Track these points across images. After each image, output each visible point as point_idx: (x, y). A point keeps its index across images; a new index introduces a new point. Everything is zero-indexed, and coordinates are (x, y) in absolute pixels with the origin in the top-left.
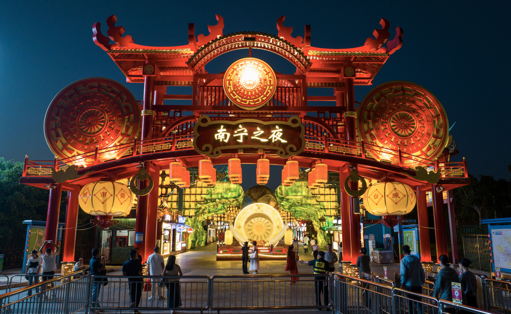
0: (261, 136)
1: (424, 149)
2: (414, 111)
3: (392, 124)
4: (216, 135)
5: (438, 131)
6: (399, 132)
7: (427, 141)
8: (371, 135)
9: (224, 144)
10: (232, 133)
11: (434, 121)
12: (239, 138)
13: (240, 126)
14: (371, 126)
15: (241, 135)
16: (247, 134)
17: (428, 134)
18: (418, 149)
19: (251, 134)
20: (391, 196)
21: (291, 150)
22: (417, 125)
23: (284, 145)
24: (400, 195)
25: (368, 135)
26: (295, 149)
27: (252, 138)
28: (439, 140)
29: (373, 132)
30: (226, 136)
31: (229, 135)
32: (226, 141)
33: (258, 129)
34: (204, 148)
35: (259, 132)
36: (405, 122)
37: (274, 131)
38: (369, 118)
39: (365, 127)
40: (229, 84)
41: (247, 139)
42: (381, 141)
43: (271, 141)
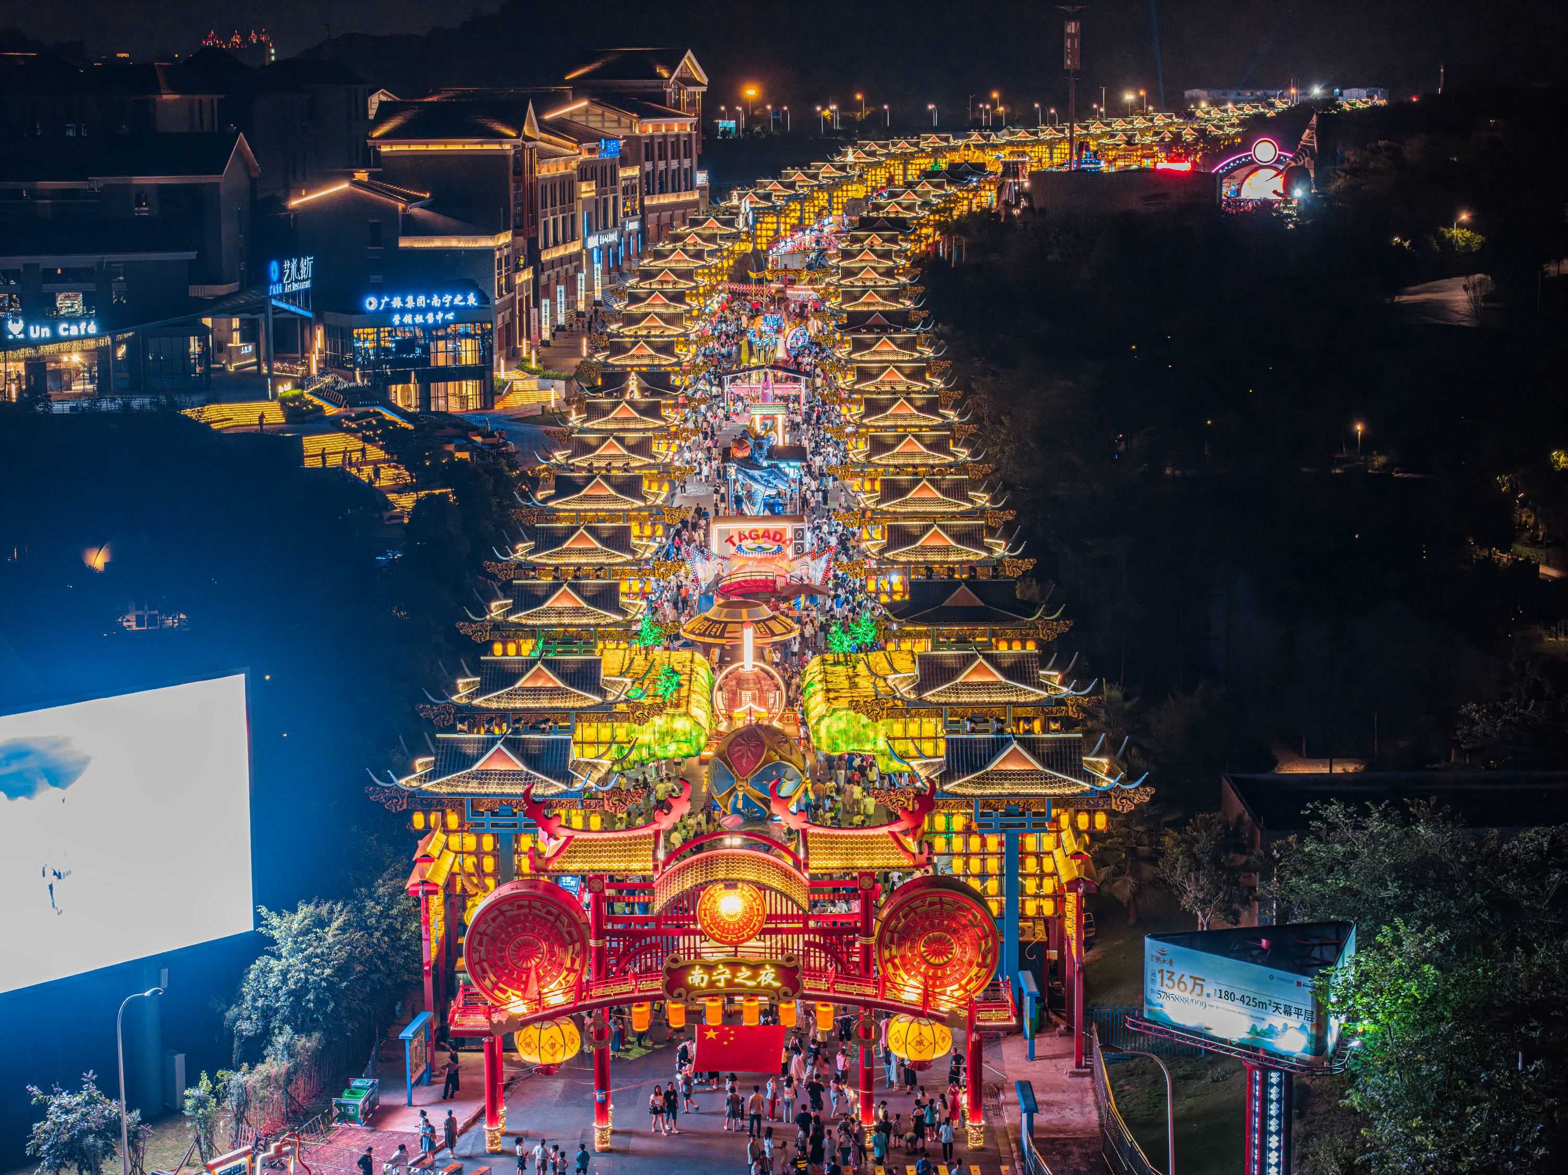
0: (747, 979)
1: (963, 982)
2: (956, 932)
3: (923, 949)
4: (690, 978)
5: (984, 958)
6: (932, 961)
7: (968, 972)
8: (895, 967)
9: (700, 988)
10: (711, 975)
11: (980, 945)
12: (719, 981)
13: (721, 966)
14: (894, 952)
15: (722, 977)
16: (729, 976)
17: (970, 963)
18: (958, 981)
19: (734, 975)
20: (914, 1043)
21: (786, 994)
22: (957, 950)
23: (776, 990)
24: (926, 1043)
25: (889, 965)
26: (790, 992)
27: (736, 980)
28: (984, 970)
29: (897, 961)
30: (702, 979)
31: (706, 977)
32: (703, 985)
33: (743, 969)
34: (676, 993)
35: (745, 972)
36: (940, 947)
37: (763, 972)
38: (892, 942)
39: (887, 954)
40: (705, 916)
41: (729, 983)
42: (908, 972)
43: (759, 983)
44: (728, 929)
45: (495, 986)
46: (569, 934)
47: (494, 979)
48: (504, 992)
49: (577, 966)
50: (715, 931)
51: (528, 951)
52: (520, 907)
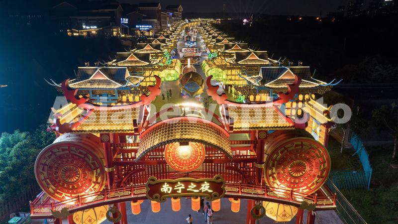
0: (194, 189)
1: (309, 185)
2: (308, 160)
3: (289, 169)
4: (162, 189)
5: (322, 173)
6: (294, 175)
7: (313, 180)
8: (274, 178)
9: (167, 194)
10: (173, 187)
11: (321, 166)
12: (178, 190)
13: (179, 183)
14: (274, 171)
15: (180, 188)
16: (184, 188)
17: (314, 176)
18: (306, 185)
19: (187, 187)
20: (281, 216)
21: (215, 195)
22: (308, 169)
23: (210, 193)
24: (287, 215)
25: (271, 178)
26: (218, 195)
27: (188, 190)
28: (321, 179)
29: (275, 175)
30: (169, 189)
32: (169, 192)
33: (192, 184)
34: (154, 197)
35: (193, 186)
36: (299, 168)
37: (203, 185)
38: (273, 166)
39: (270, 172)
40: (169, 156)
41: (184, 191)
42: (280, 181)
43: (201, 191)
44: (183, 164)
45: (55, 191)
46: (94, 164)
47: (54, 188)
48: (61, 194)
49: (99, 180)
50: (176, 164)
51: (70, 173)
52: (63, 150)
